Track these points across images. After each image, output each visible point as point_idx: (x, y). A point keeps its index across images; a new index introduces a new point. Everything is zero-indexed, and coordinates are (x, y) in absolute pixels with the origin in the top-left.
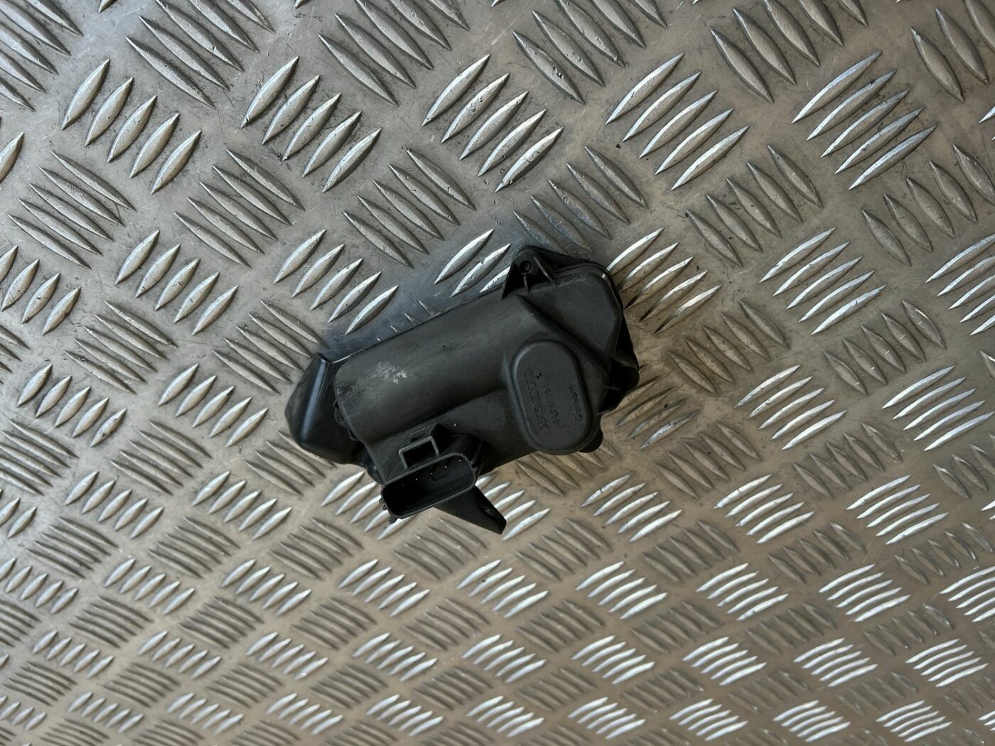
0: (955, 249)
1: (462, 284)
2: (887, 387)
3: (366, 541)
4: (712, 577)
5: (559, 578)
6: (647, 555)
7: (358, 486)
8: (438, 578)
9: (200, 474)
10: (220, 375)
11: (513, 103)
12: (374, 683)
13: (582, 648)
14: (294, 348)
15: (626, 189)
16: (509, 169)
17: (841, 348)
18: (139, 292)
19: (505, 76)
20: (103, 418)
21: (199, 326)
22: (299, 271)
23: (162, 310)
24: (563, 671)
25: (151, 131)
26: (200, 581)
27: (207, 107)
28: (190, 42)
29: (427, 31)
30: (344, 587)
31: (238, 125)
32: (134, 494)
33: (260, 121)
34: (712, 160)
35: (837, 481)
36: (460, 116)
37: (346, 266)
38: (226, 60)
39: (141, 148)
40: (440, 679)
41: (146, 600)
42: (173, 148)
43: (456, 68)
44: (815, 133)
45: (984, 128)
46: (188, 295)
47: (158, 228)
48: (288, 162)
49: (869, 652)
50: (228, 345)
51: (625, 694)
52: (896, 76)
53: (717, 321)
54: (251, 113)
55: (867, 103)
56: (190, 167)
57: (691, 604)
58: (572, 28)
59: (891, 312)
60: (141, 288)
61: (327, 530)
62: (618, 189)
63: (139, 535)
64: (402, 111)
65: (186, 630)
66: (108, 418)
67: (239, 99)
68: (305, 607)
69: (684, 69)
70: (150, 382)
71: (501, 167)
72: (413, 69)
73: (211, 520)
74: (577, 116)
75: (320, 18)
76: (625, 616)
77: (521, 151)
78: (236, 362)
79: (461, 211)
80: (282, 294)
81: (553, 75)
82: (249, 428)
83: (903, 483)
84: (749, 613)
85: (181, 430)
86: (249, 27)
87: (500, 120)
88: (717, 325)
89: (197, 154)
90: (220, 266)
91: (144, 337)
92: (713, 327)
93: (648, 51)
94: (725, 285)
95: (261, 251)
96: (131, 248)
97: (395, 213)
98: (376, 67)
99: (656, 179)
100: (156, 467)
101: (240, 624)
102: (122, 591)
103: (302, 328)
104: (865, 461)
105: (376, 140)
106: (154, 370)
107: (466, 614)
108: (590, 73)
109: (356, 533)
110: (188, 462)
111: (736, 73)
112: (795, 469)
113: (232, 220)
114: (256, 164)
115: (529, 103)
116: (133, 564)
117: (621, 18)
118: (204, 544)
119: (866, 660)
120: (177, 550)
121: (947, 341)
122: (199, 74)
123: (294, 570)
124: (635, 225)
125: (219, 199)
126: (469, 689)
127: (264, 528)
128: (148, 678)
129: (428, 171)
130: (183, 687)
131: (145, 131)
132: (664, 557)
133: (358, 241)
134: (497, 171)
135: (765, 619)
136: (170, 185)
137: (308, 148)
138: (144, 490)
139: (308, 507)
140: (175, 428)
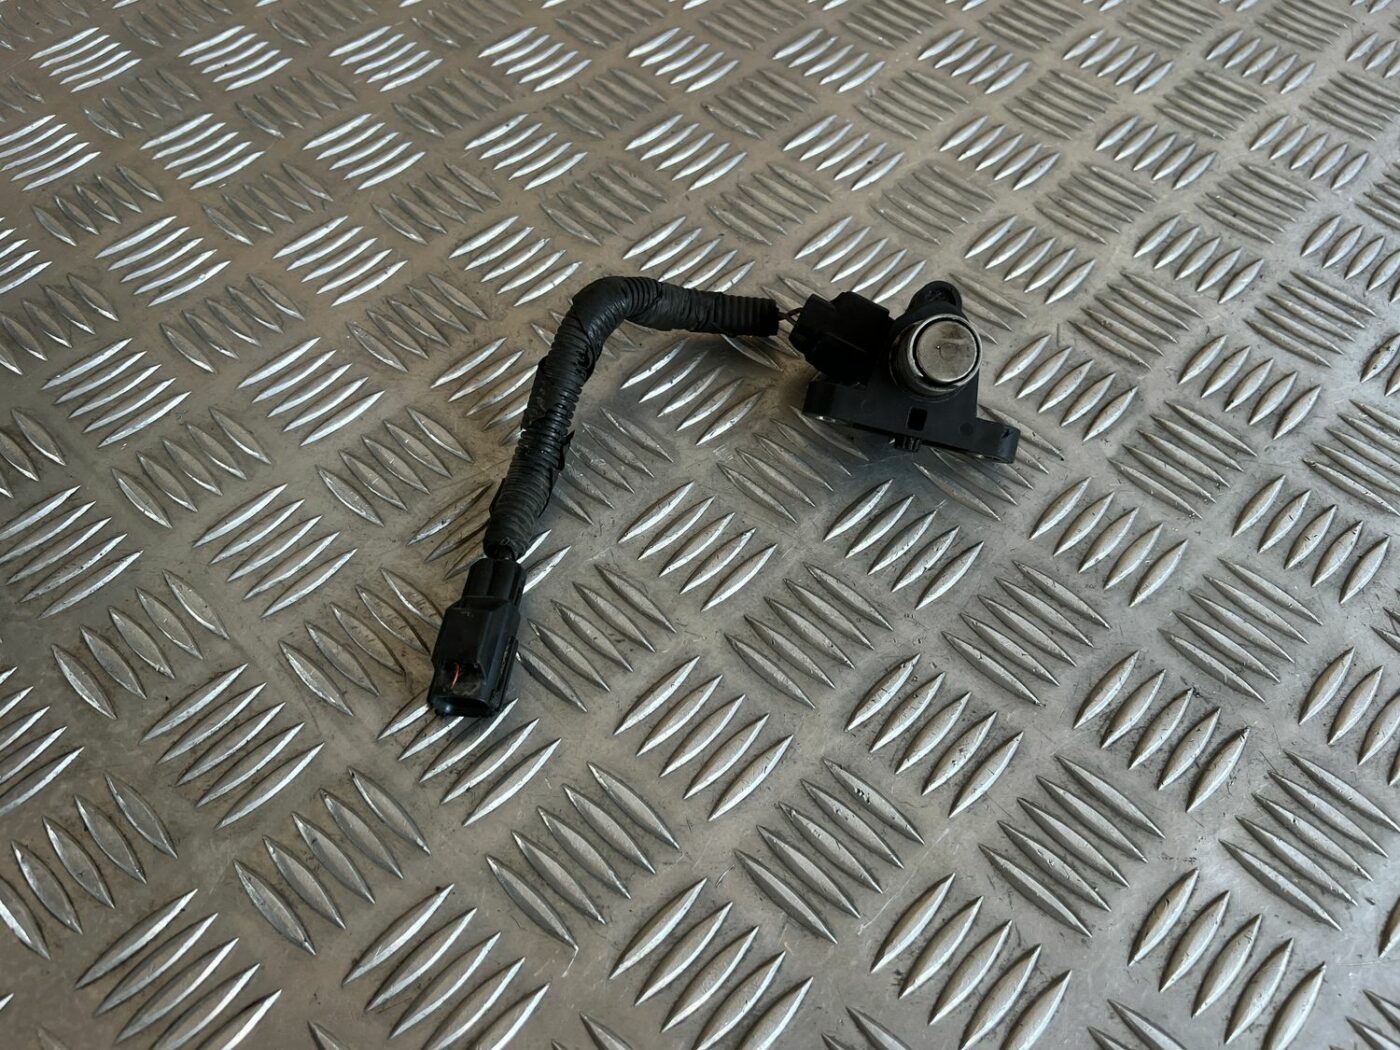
0: (327, 590)
1: (949, 542)
2: (383, 418)
3: (1032, 215)
4: (570, 171)
5: (772, 169)
6: (661, 201)
7: (1051, 285)
8: (931, 168)
9: (1257, 298)
10: (1245, 426)
11: (914, 759)
12: (998, 27)
13: (727, 74)
14: (1155, 460)
15: (757, 657)
16: (907, 682)
17: (453, 465)
18: (1358, 528)
19: (926, 792)
20: (1390, 370)
21: (1278, 485)
22: (1159, 555)
23: (1327, 505)
24: (747, 44)
25: (1362, 723)
26: (1243, 160)
27: (1295, 752)
28: (1324, 828)
29: (1031, 843)
30: (1054, 154)
31: (1254, 731)
32: (1342, 273)
33: (1226, 735)
34: (656, 693)
35: (428, 299)
36: (978, 744)
37: (1099, 562)
38: (1277, 807)
39: (1373, 702)
40: (909, 33)
41: (1313, 136)
42: (1333, 703)
43: (989, 802)
44: (530, 728)
45: (317, 737)
46: (1296, 525)
47: (1342, 606)
48: (1187, 687)
49: (344, 74)
50: (1238, 463)
51: (660, 13)
52: (441, 796)
53: (615, 499)
54: (1240, 745)
55: (471, 764)
56: (1309, 681)
57: (591, 135)
58: (852, 848)
59: (396, 511)
60: (1357, 533)
61: (1085, 229)
62: (766, 657)
63: (1331, 220)
64: (1049, 751)
65: (1255, 95)
66: (1384, 370)
67: (1255, 762)
68: (1103, 128)
69: (706, 801)
70: (1335, 417)
71: (917, 684)
72: (1042, 798)
73: (1236, 240)
74: (830, 744)
75: (1166, 857)
76: (677, 118)
77: (895, 703)
78: (1224, 442)
79: (960, 631)
80: (1178, 527)
81: (868, 793)
82: (1202, 358)
83: (340, 295)
84: (513, 124)
85: (1288, 355)
86: (1253, 847)
87: (927, 740)
88: (616, 494)
89: (1301, 696)
90: (1258, 560)
91: (1346, 472)
92: (622, 492)
93: (754, 822)
94: (614, 542)
95: (1207, 579)
96: (1374, 581)
97: (1046, 629)
98: (1088, 800)
99: (721, 669)
100: (1315, 308)
101: (1185, 104)
102: (1345, 146)
103: (1147, 484)
104: (396, 324)
105: (1079, 714)
106: (1328, 431)
107: (888, 121)
108: (822, 795)
109: (1046, 225)
110: (1275, 314)
111: (641, 798)
112: (484, 311)
113: (1248, 617)
114: (1225, 684)
115: (892, 761)
116: (1333, 182)
117: (793, 860)
118: (1243, 209)
119: (346, 62)
120: (1278, 200)
121: (316, 476)
122: (1309, 791)
123: (1122, 176)
124: (739, 615)
125: (1268, 642)
126: (869, 19)
127: (1167, 230)
128: (1297, 32)
129: (1009, 678)
130: (1251, 20)
131: (1369, 722)
132: (638, 198)
133: (1087, 593)
134: (921, 679)
135: (491, 117)
136: (1332, 659)
137: (1163, 703)
138: (1329, 278)
139: (1113, 259)
140: (1296, 358)
